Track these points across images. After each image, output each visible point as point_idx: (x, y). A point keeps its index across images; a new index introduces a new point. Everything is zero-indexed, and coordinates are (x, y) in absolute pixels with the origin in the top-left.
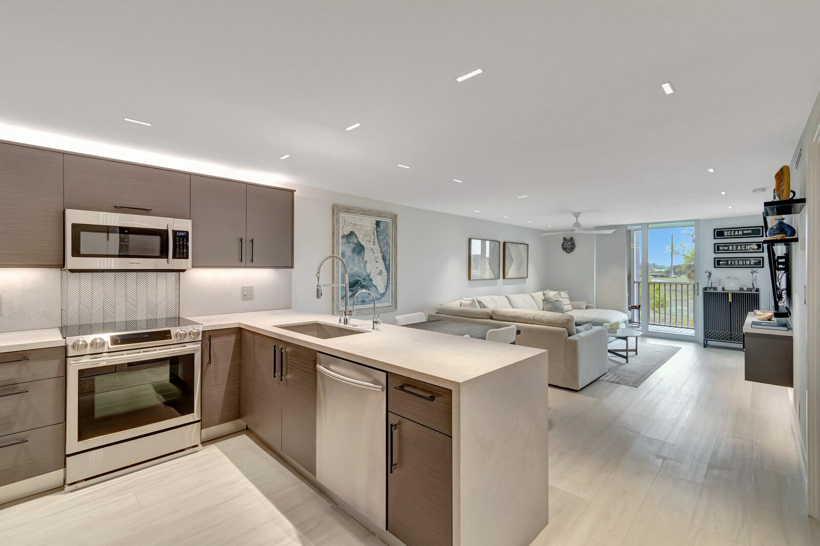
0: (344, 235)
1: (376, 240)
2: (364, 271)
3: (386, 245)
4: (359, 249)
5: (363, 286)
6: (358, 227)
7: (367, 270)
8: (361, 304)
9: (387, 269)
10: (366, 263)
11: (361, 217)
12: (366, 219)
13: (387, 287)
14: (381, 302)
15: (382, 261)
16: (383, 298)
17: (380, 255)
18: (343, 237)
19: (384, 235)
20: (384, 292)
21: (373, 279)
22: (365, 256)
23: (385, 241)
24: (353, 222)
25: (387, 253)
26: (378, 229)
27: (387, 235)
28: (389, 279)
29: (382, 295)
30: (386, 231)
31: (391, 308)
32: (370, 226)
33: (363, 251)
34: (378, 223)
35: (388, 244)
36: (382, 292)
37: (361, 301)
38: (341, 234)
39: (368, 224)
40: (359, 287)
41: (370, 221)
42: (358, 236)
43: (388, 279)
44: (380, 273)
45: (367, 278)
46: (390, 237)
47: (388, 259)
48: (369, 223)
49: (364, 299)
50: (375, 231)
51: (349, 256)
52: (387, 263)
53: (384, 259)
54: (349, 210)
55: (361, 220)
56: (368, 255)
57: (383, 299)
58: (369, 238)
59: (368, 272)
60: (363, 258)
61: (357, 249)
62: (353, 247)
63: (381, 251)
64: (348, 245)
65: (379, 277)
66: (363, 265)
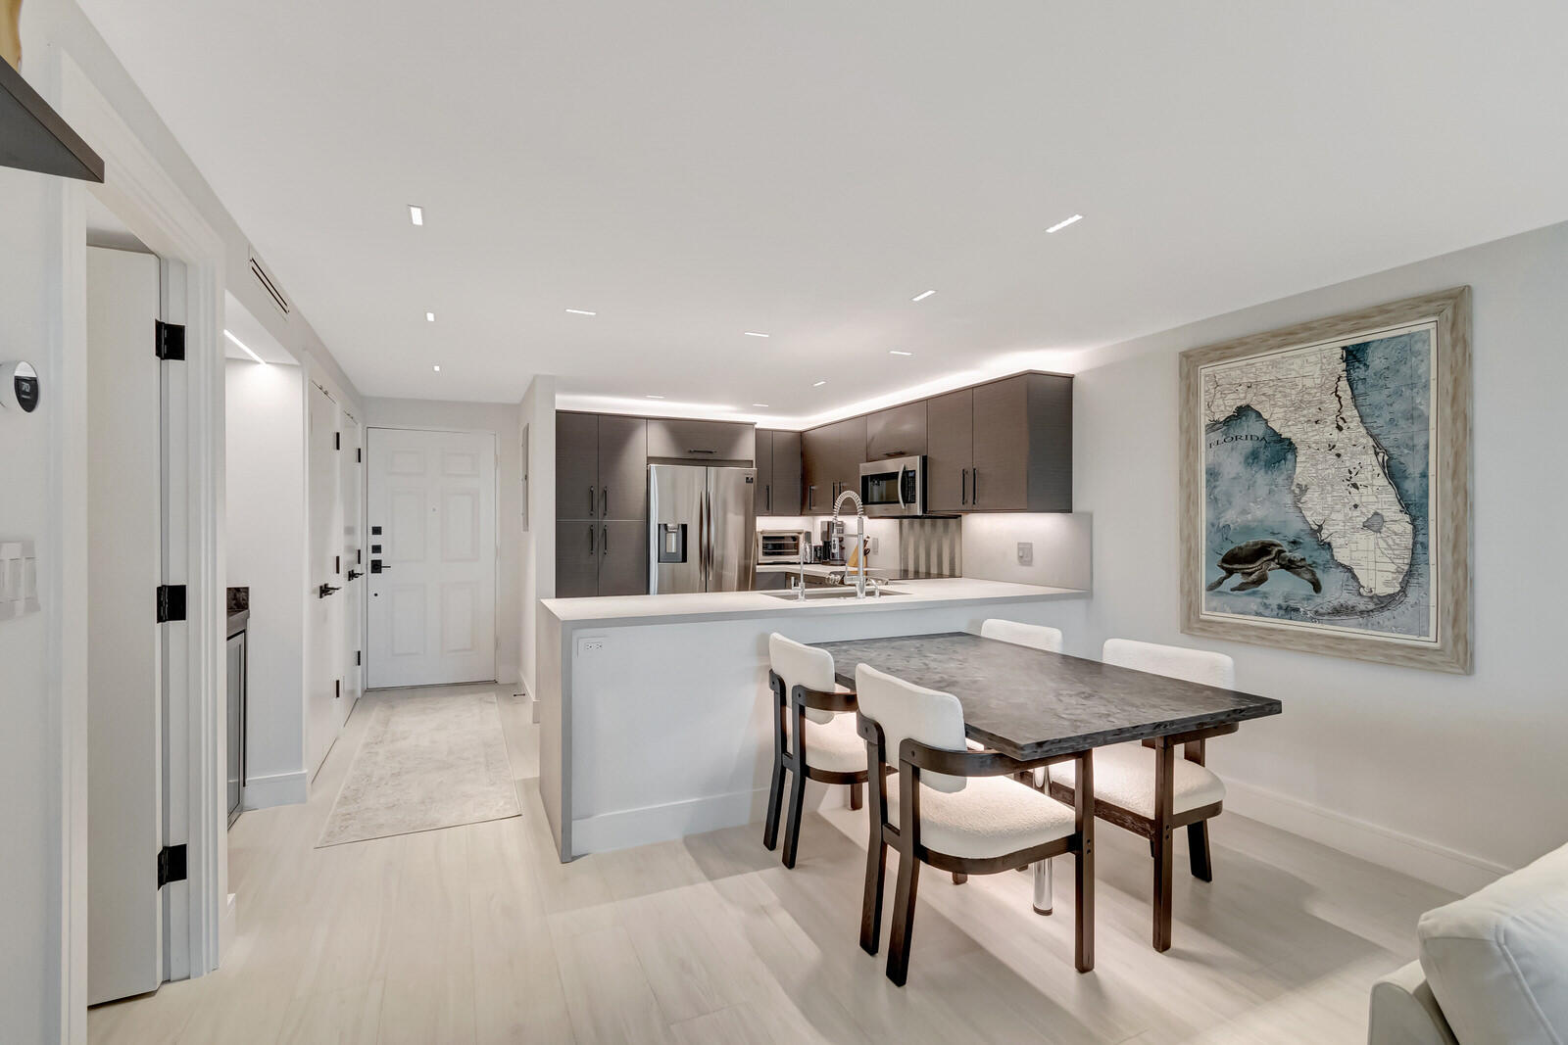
0: (1217, 422)
1: (1350, 413)
2: (1292, 514)
3: (1402, 423)
4: (1278, 450)
5: (1290, 561)
6: (1266, 390)
7: (1307, 514)
8: (1277, 616)
9: (1414, 508)
10: (1303, 490)
11: (1276, 355)
12: (1298, 356)
13: (1412, 573)
14: (1379, 627)
15: (1382, 481)
16: (1387, 613)
17: (1370, 462)
18: (1213, 426)
19: (1392, 386)
20: (1391, 591)
21: (1336, 542)
22: (1298, 470)
23: (1399, 406)
24: (1245, 380)
25: (1413, 448)
26: (1356, 374)
27: (1416, 384)
28: (1425, 546)
29: (1384, 603)
30: (1404, 369)
31: (1437, 658)
32: (1318, 373)
33: (1289, 456)
34: (1354, 356)
35: (1415, 416)
36: (1382, 590)
37: (1280, 607)
38: (1204, 421)
39: (1308, 369)
40: (1273, 565)
41: (1312, 359)
42: (1265, 416)
43: (1418, 547)
44: (1374, 524)
45: (1307, 540)
46: (1426, 386)
47: (1414, 470)
48: (1317, 363)
49: (1292, 604)
50: (1344, 384)
51: (1233, 475)
52: (1410, 486)
53: (1393, 473)
54: (1224, 351)
55: (1274, 364)
56: (1303, 468)
57: (1378, 617)
58: (1314, 410)
59: (1313, 518)
60: (1290, 478)
61: (1265, 455)
62: (1250, 449)
63: (1378, 448)
64: (1229, 445)
65: (1366, 540)
66: (1288, 499)
